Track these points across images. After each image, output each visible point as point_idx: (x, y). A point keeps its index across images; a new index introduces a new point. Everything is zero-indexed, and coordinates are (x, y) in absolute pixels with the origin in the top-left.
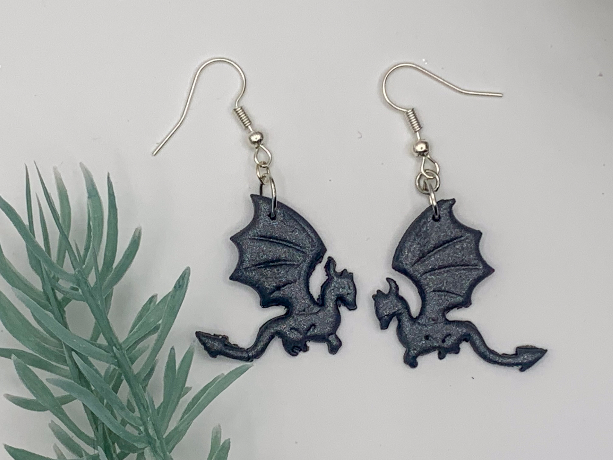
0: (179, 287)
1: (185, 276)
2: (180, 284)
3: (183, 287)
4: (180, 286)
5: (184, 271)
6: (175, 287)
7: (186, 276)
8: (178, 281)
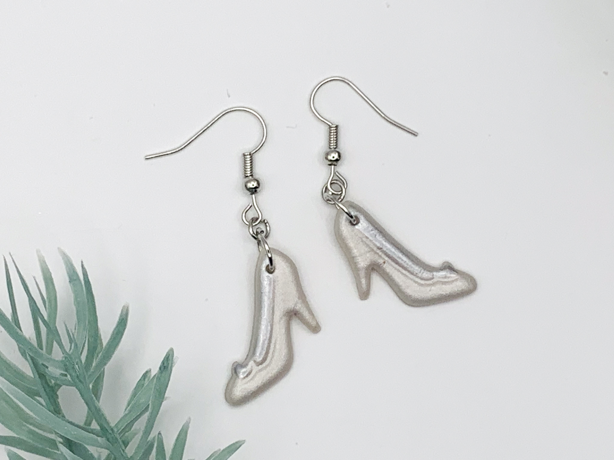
0: (164, 369)
1: (168, 357)
2: (165, 365)
3: (167, 368)
4: (165, 367)
5: (168, 353)
6: (160, 368)
7: (170, 358)
8: (163, 363)
